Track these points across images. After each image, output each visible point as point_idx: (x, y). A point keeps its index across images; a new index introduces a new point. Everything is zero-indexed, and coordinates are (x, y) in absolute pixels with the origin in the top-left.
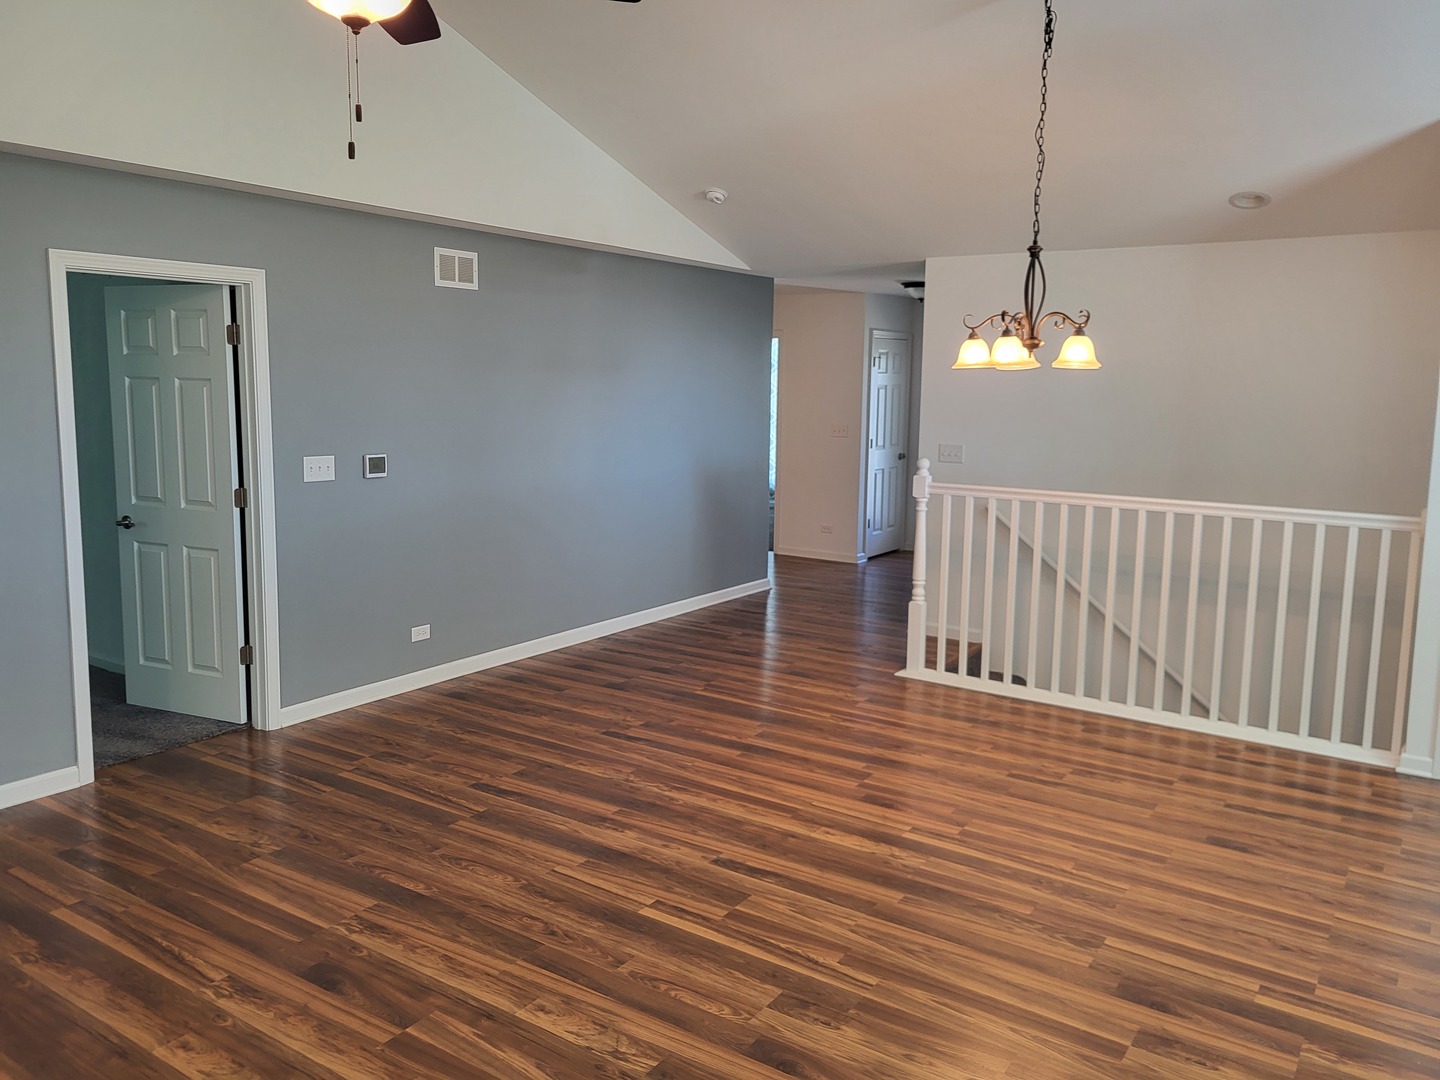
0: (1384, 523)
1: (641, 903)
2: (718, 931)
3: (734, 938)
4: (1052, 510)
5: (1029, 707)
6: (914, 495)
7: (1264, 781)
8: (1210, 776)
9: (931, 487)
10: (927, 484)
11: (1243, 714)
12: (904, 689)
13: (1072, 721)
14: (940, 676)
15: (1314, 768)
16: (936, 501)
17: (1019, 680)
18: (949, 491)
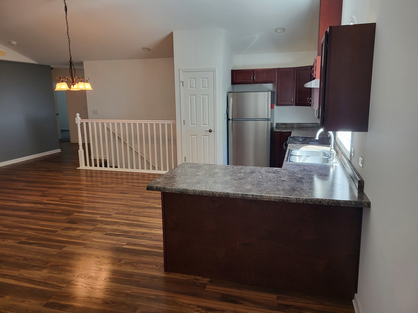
0: (170, 122)
1: (123, 245)
2: (147, 248)
3: (152, 248)
4: (118, 124)
5: (109, 172)
6: (76, 123)
7: (145, 181)
8: (141, 181)
9: (80, 120)
10: (79, 119)
11: (162, 168)
12: (80, 172)
13: (112, 174)
14: (88, 168)
15: (154, 176)
16: (82, 124)
17: (116, 167)
18: (90, 121)
